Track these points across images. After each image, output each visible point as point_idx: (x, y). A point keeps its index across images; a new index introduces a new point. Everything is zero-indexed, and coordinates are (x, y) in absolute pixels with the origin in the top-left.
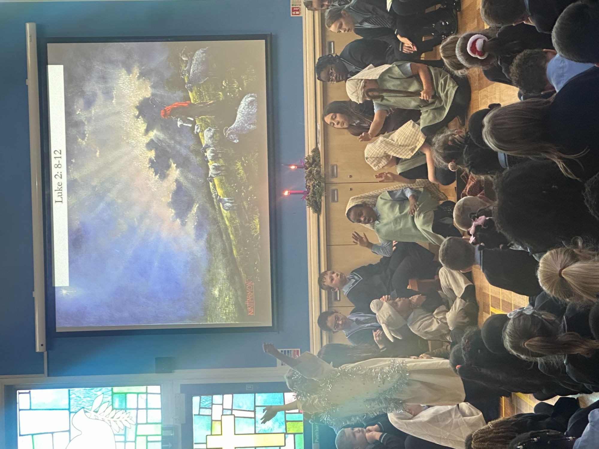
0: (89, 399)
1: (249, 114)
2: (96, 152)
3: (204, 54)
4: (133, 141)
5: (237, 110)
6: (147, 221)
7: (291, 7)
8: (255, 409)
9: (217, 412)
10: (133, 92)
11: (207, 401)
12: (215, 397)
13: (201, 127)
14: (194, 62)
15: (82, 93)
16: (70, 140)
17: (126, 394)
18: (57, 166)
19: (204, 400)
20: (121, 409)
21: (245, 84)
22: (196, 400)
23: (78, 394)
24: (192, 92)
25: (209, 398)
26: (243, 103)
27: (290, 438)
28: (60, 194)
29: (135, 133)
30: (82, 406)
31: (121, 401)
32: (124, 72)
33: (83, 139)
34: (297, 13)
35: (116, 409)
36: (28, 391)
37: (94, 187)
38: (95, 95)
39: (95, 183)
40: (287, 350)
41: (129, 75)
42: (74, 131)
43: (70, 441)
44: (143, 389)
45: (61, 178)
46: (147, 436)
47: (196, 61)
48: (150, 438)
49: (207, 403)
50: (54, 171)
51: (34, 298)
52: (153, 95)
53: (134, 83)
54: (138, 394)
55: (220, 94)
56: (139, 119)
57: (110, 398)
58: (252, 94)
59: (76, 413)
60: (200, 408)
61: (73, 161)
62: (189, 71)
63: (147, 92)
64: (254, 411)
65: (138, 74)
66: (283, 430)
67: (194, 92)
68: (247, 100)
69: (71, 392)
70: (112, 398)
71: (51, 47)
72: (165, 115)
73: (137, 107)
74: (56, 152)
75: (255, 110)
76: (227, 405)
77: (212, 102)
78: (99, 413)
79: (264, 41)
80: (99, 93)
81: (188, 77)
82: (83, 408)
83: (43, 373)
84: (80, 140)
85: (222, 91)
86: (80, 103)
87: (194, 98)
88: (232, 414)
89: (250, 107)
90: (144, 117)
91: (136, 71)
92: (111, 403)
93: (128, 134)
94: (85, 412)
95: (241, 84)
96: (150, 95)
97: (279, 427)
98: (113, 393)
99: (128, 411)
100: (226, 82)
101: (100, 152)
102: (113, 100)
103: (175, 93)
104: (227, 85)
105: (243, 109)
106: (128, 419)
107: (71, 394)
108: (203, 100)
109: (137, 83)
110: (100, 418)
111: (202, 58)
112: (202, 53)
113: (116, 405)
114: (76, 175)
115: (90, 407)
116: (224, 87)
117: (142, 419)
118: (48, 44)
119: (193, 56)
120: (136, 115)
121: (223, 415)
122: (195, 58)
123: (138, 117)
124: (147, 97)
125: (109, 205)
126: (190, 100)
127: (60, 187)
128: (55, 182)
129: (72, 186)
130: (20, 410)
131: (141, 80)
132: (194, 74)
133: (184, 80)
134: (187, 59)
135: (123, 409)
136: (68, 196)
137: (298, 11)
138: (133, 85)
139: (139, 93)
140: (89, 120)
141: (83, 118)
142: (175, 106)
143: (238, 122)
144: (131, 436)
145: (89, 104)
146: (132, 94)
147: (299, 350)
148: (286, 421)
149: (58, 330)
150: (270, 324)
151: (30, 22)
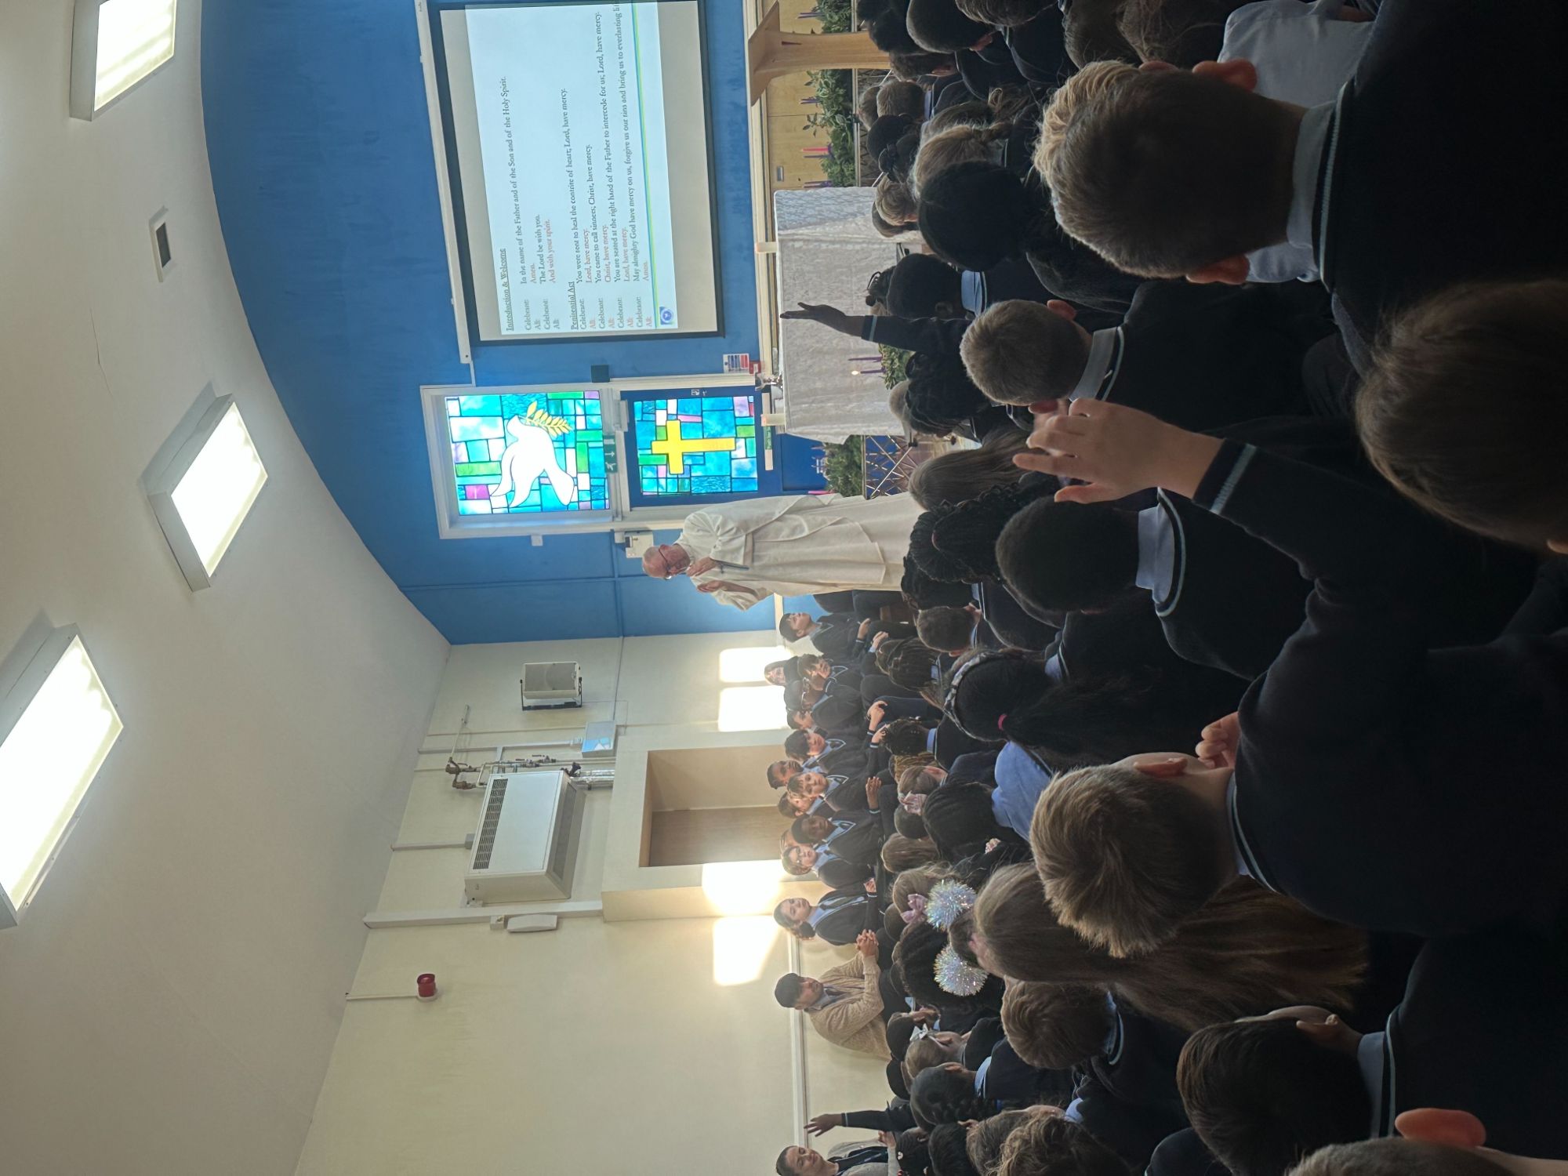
0: (522, 405)
8: (702, 414)
9: (661, 417)
12: (658, 401)
17: (561, 400)
19: (646, 405)
20: (557, 416)
22: (638, 405)
23: (510, 401)
25: (652, 404)
27: (741, 442)
30: (516, 412)
31: (557, 407)
35: (553, 415)
36: (456, 398)
40: (734, 355)
43: (507, 447)
44: (580, 395)
46: (587, 442)
48: (591, 445)
49: (650, 408)
54: (575, 400)
57: (545, 405)
59: (509, 419)
60: (643, 413)
64: (702, 416)
66: (732, 434)
69: (502, 398)
70: (547, 405)
76: (672, 409)
78: (535, 419)
82: (517, 414)
83: (471, 383)
88: (677, 419)
92: (546, 410)
94: (520, 418)
97: (729, 431)
98: (548, 400)
99: (565, 417)
106: (566, 425)
110: (536, 424)
113: (553, 412)
115: (524, 414)
117: (581, 424)
118: (441, 12)
121: (667, 420)
130: (450, 417)
135: (560, 415)
144: (570, 443)
147: (748, 355)
148: (736, 426)
149: (482, 339)
150: (714, 329)
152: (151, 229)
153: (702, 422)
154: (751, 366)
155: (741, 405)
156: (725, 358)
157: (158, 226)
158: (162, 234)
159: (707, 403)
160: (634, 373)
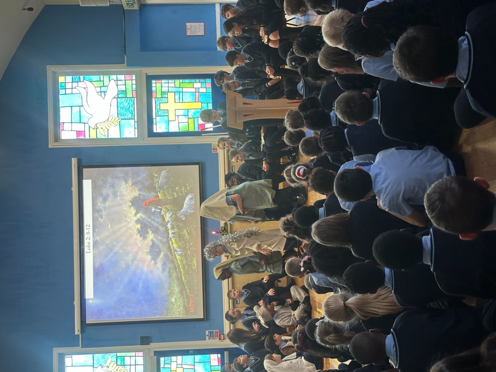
0: (104, 360)
1: (190, 204)
2: (109, 225)
3: (166, 173)
4: (128, 219)
5: (184, 202)
6: (136, 262)
7: (212, 148)
8: (194, 364)
9: (174, 366)
10: (128, 193)
11: (168, 360)
12: (172, 357)
13: (165, 211)
14: (161, 177)
15: (101, 195)
16: (94, 219)
17: (124, 357)
18: (88, 233)
19: (166, 360)
20: (121, 365)
21: (188, 189)
22: (162, 359)
23: (98, 357)
24: (160, 193)
25: (169, 358)
26: (187, 199)
28: (89, 248)
29: (130, 215)
30: (100, 364)
31: (121, 361)
32: (123, 183)
33: (102, 219)
34: (216, 151)
35: (119, 365)
36: (70, 356)
37: (107, 244)
38: (108, 195)
39: (108, 242)
40: (211, 331)
41: (126, 185)
42: (96, 215)
44: (133, 354)
45: (90, 239)
47: (162, 176)
50: (86, 236)
52: (139, 195)
53: (129, 189)
54: (131, 357)
55: (175, 194)
56: (131, 208)
57: (115, 360)
58: (192, 194)
59: (97, 368)
60: (165, 364)
61: (96, 230)
62: (158, 182)
63: (136, 193)
64: (194, 365)
65: (131, 184)
67: (161, 193)
68: (189, 197)
69: (94, 356)
70: (117, 359)
71: (85, 171)
72: (146, 205)
73: (131, 201)
74: (87, 226)
75: (193, 202)
76: (179, 362)
77: (170, 198)
78: (109, 368)
79: (198, 165)
80: (110, 194)
81: (158, 185)
83: (79, 346)
84: (100, 219)
85: (176, 192)
86: (100, 199)
87: (161, 196)
88: (182, 367)
89: (191, 201)
90: (134, 206)
91: (130, 182)
92: (116, 362)
93: (126, 216)
94: (102, 367)
95: (186, 188)
96: (137, 195)
98: (117, 357)
99: (125, 366)
100: (178, 188)
101: (110, 226)
102: (117, 197)
103: (151, 194)
104: (179, 189)
105: (187, 201)
106: (125, 371)
107: (94, 357)
108: (166, 197)
109: (131, 189)
110: (110, 370)
111: (165, 175)
112: (165, 172)
113: (119, 363)
114: (98, 238)
115: (105, 364)
116: (177, 190)
117: (133, 368)
118: (84, 169)
119: (160, 174)
120: (130, 205)
121: (177, 367)
122: (161, 175)
123: (131, 207)
124: (136, 196)
125: (115, 254)
126: (158, 197)
127: (89, 245)
128: (86, 242)
129: (95, 244)
130: (66, 367)
131: (133, 187)
132: (161, 184)
133: (155, 186)
134: (157, 176)
135: (123, 365)
136: (93, 249)
137: (216, 150)
138: (128, 189)
139: (132, 194)
140: (105, 208)
141: (102, 208)
142: (151, 201)
143: (185, 208)
145: (105, 200)
146: (128, 194)
147: (218, 331)
148: (212, 371)
149: (87, 322)
150: (202, 317)
151: (74, 157)
153: (194, 369)
154: (220, 336)
155: (214, 359)
156: (207, 333)
159: (198, 358)
160: (162, 340)
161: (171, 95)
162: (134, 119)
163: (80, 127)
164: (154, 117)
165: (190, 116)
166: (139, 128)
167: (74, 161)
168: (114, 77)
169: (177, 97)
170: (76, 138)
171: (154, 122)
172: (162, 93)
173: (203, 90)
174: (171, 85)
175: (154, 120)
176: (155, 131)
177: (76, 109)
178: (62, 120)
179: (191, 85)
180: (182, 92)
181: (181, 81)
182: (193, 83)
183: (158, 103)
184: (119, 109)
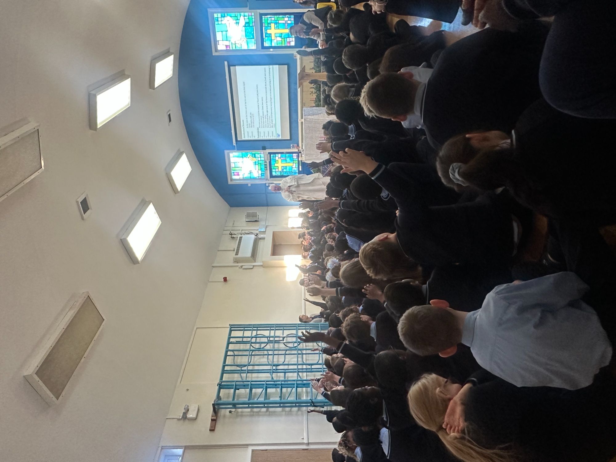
9: (277, 158)
12: (276, 155)
17: (255, 154)
19: (274, 156)
20: (254, 157)
22: (272, 155)
27: (294, 164)
30: (245, 155)
36: (232, 153)
40: (293, 145)
43: (243, 164)
44: (259, 153)
46: (261, 163)
51: (232, 133)
57: (251, 155)
59: (244, 158)
64: (286, 158)
66: (293, 162)
76: (279, 156)
79: (287, 65)
83: (235, 149)
88: (280, 159)
94: (246, 158)
98: (252, 154)
106: (256, 160)
107: (242, 154)
110: (250, 159)
117: (259, 159)
118: (231, 67)
130: (231, 157)
137: (296, 57)
144: (257, 164)
148: (293, 160)
149: (238, 140)
150: (289, 138)
151: (226, 61)
152: (167, 114)
153: (286, 160)
154: (297, 147)
155: (295, 156)
156: (291, 145)
157: (168, 114)
158: (169, 115)
159: (287, 155)
160: (271, 148)
161: (273, 25)
162: (254, 39)
163: (227, 43)
164: (264, 37)
165: (283, 37)
166: (257, 43)
167: (226, 63)
168: (242, 14)
169: (276, 26)
170: (225, 49)
171: (264, 41)
172: (268, 24)
173: (289, 22)
174: (273, 19)
175: (264, 39)
176: (265, 45)
177: (224, 33)
178: (218, 39)
179: (283, 19)
180: (278, 23)
181: (278, 16)
182: (284, 18)
183: (266, 29)
184: (246, 32)
